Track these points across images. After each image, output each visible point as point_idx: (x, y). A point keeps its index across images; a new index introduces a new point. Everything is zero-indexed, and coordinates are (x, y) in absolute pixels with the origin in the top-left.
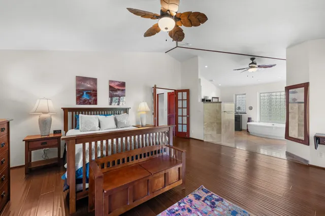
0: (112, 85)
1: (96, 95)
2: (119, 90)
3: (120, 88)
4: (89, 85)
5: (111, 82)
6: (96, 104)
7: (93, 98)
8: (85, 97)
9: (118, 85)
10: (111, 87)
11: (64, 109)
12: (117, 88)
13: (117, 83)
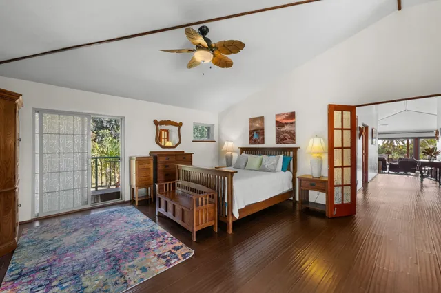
0: (279, 119)
1: (263, 134)
2: (287, 124)
3: (289, 121)
4: (258, 125)
5: (277, 116)
6: (263, 143)
7: (261, 138)
8: (255, 136)
9: (285, 119)
10: (277, 122)
11: (241, 148)
12: (284, 122)
13: (284, 116)
